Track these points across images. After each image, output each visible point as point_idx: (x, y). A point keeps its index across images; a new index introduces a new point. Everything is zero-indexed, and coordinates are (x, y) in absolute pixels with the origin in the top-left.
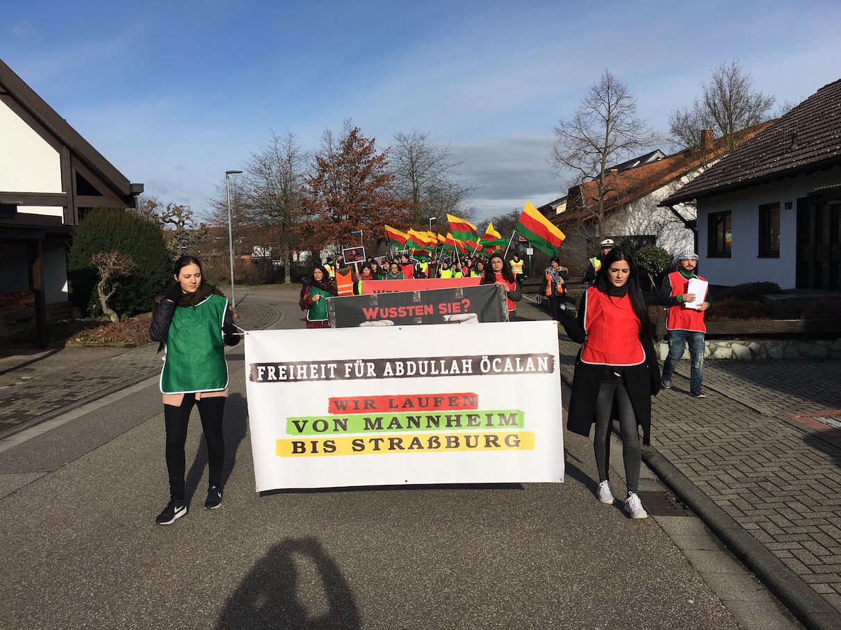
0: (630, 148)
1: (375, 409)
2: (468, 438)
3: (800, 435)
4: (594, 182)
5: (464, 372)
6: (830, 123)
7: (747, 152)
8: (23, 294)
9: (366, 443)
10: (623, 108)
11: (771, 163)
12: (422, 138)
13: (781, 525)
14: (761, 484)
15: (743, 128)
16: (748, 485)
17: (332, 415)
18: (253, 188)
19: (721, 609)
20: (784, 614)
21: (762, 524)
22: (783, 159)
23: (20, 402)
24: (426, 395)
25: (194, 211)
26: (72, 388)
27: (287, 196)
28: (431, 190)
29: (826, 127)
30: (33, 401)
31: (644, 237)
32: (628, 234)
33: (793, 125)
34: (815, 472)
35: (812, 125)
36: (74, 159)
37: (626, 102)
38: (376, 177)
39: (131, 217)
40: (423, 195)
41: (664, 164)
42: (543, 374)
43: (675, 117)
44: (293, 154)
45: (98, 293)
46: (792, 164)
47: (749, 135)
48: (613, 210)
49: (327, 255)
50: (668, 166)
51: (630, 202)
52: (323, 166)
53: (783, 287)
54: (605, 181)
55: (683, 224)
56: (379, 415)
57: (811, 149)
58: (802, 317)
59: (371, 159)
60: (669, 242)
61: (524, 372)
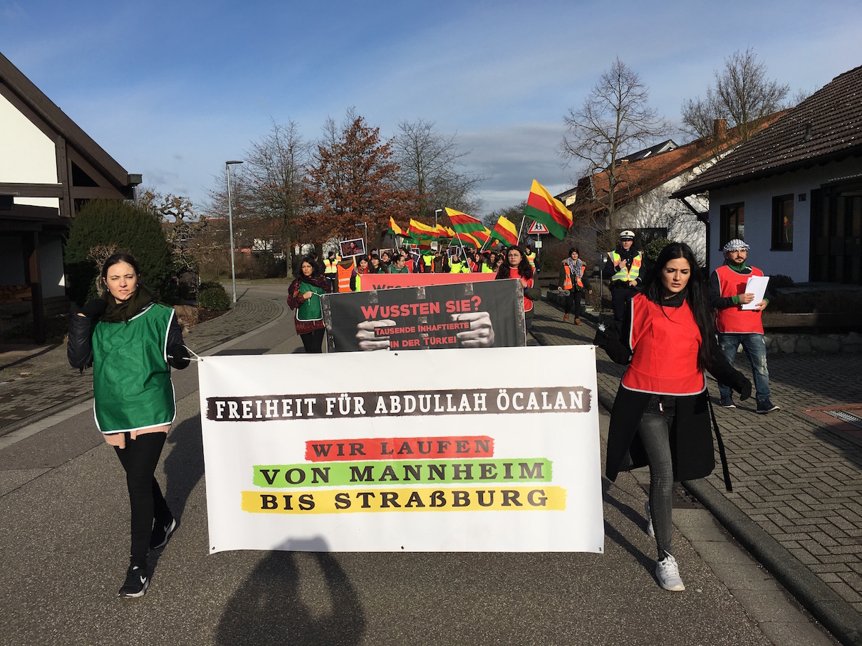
0: (642, 139)
1: (363, 455)
2: (481, 494)
3: (810, 429)
4: (605, 173)
5: (477, 409)
6: (845, 113)
7: (761, 142)
8: (19, 288)
9: (352, 499)
10: (634, 97)
11: (785, 153)
12: (428, 128)
13: (789, 517)
14: (770, 477)
15: (756, 117)
16: (757, 478)
17: (310, 462)
18: (253, 179)
19: (729, 598)
20: (791, 602)
21: (771, 516)
22: (797, 150)
23: (20, 398)
24: (429, 438)
25: (194, 203)
26: (72, 384)
27: (288, 187)
28: (436, 181)
29: (841, 117)
30: (33, 397)
31: (655, 229)
32: (638, 227)
33: (809, 115)
34: (824, 465)
35: (827, 115)
36: (70, 148)
37: (637, 91)
38: (380, 168)
39: (129, 209)
40: (429, 187)
41: (676, 155)
42: (576, 413)
43: (687, 106)
44: (294, 143)
45: (96, 287)
46: (806, 155)
47: (763, 125)
48: (624, 202)
49: (329, 249)
50: (679, 156)
51: (641, 194)
52: (326, 157)
53: (796, 280)
54: (616, 172)
55: (695, 216)
56: (369, 462)
57: (825, 139)
58: (814, 311)
59: (375, 149)
60: (681, 235)
61: (553, 410)
